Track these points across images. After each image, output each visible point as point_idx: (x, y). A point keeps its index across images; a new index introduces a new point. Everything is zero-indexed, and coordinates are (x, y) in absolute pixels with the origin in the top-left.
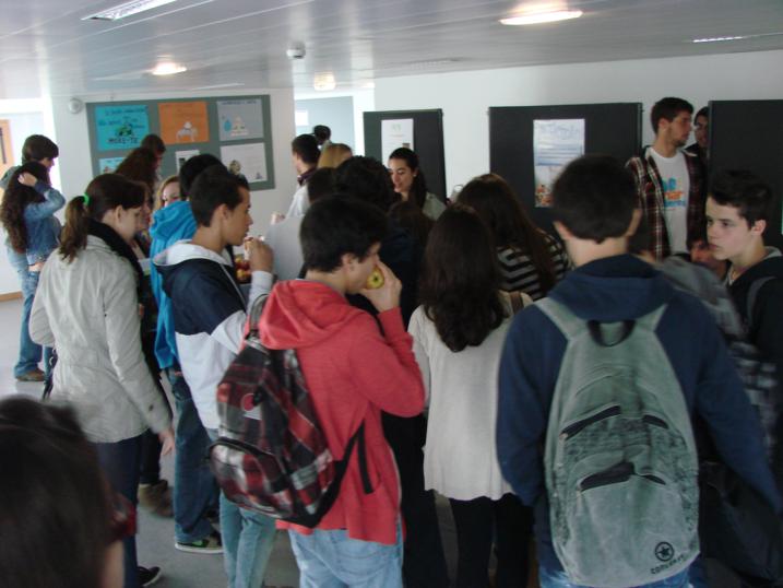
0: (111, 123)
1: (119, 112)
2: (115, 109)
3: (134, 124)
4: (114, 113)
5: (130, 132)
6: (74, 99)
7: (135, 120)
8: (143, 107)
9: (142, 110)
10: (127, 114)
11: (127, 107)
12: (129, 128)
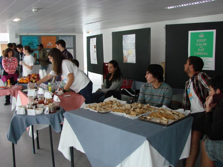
0: (27, 41)
1: (29, 38)
2: (28, 37)
3: (34, 42)
4: (27, 38)
5: (32, 44)
6: (16, 34)
7: (34, 41)
8: (37, 37)
9: (36, 38)
10: (32, 39)
11: (32, 37)
12: (32, 43)
